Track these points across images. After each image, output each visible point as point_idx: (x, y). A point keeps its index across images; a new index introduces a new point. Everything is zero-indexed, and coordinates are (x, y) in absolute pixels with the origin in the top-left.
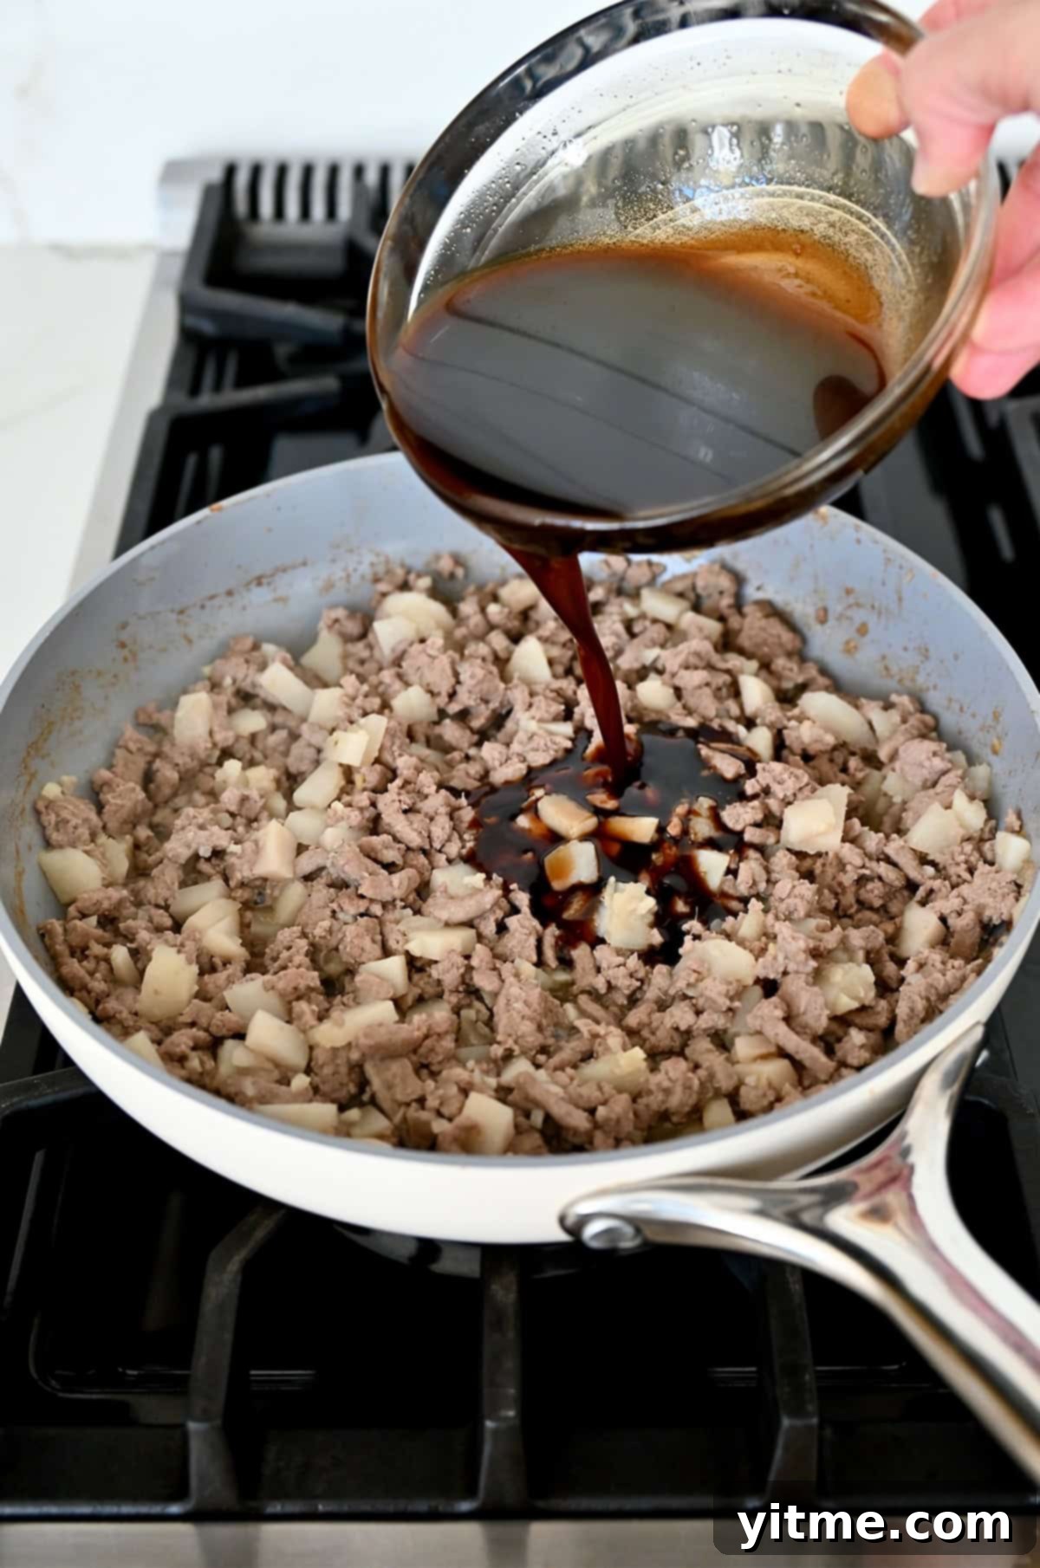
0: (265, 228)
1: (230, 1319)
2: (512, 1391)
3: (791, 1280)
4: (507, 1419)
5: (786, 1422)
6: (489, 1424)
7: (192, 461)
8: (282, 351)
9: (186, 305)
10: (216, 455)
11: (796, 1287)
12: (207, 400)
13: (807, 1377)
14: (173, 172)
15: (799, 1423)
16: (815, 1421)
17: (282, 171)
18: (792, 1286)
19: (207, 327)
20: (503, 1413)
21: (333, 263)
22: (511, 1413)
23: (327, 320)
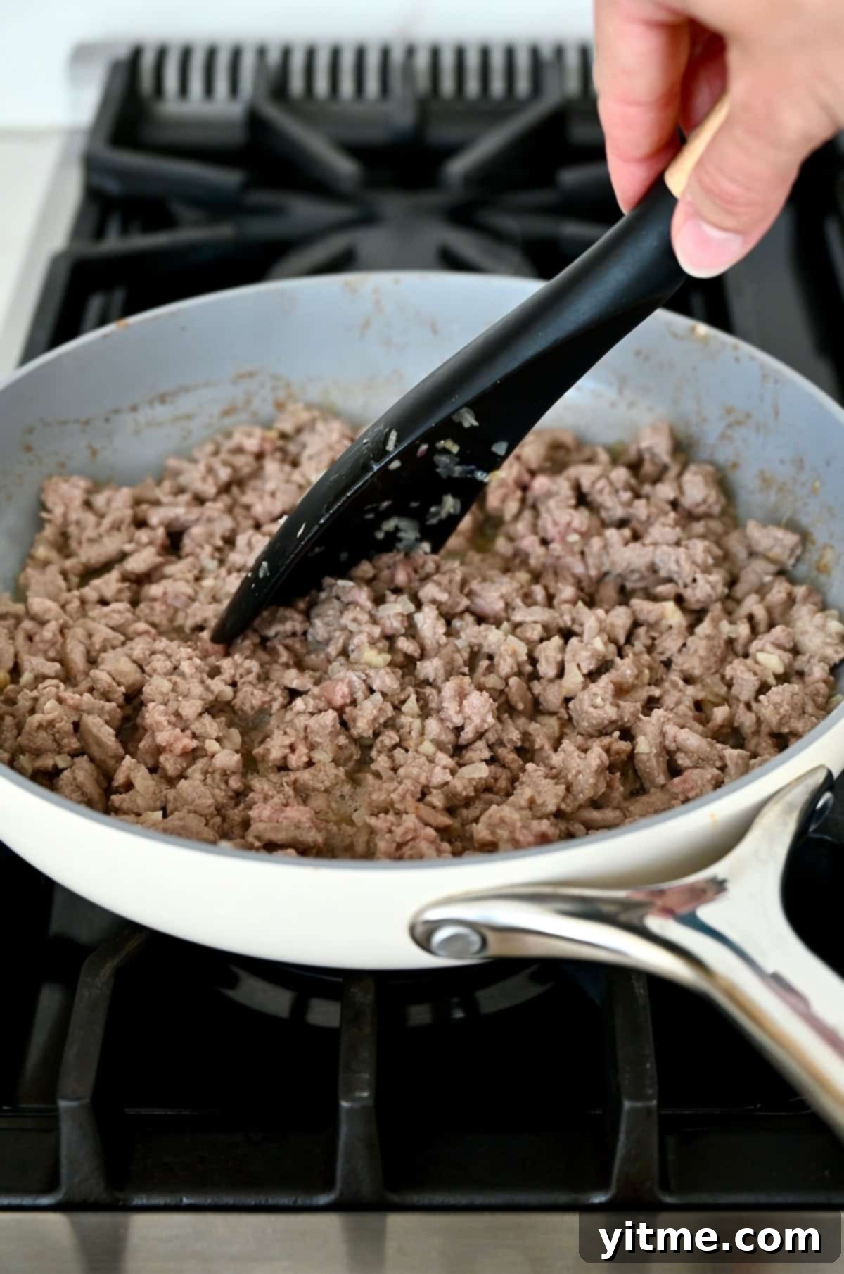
0: (171, 106)
1: (101, 1016)
2: (366, 1076)
3: (636, 985)
4: (361, 1099)
5: (627, 1104)
6: (345, 1104)
9: (91, 164)
10: (119, 295)
11: (641, 990)
12: (114, 243)
13: (648, 1066)
14: (82, 53)
15: (639, 1104)
16: (654, 1103)
17: (186, 53)
18: (637, 990)
19: (112, 186)
20: (358, 1094)
21: (237, 137)
22: (365, 1094)
23: (227, 178)
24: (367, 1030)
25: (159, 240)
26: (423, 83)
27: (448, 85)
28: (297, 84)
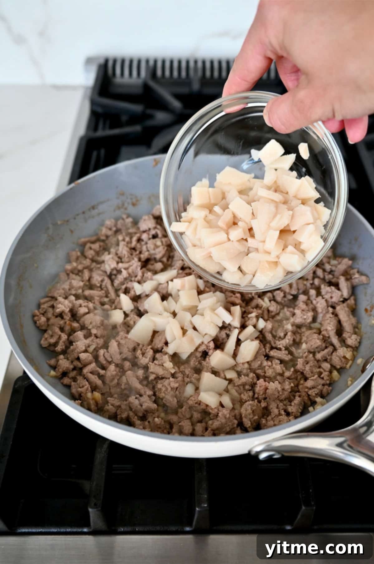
0: (118, 79)
2: (205, 496)
4: (204, 507)
5: (303, 508)
6: (197, 509)
7: (95, 154)
8: (124, 118)
9: (93, 103)
10: (103, 152)
12: (100, 133)
14: (89, 61)
16: (314, 508)
17: (123, 61)
19: (99, 110)
20: (203, 505)
21: (139, 91)
22: (206, 505)
23: (137, 108)
24: (205, 473)
25: (116, 131)
26: (200, 73)
27: (208, 73)
28: (159, 73)
